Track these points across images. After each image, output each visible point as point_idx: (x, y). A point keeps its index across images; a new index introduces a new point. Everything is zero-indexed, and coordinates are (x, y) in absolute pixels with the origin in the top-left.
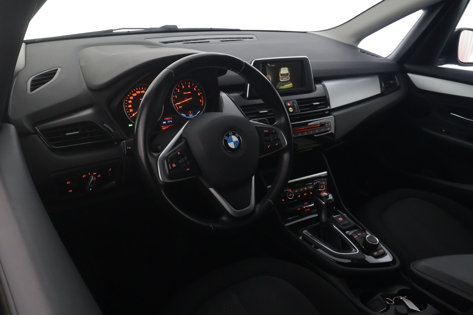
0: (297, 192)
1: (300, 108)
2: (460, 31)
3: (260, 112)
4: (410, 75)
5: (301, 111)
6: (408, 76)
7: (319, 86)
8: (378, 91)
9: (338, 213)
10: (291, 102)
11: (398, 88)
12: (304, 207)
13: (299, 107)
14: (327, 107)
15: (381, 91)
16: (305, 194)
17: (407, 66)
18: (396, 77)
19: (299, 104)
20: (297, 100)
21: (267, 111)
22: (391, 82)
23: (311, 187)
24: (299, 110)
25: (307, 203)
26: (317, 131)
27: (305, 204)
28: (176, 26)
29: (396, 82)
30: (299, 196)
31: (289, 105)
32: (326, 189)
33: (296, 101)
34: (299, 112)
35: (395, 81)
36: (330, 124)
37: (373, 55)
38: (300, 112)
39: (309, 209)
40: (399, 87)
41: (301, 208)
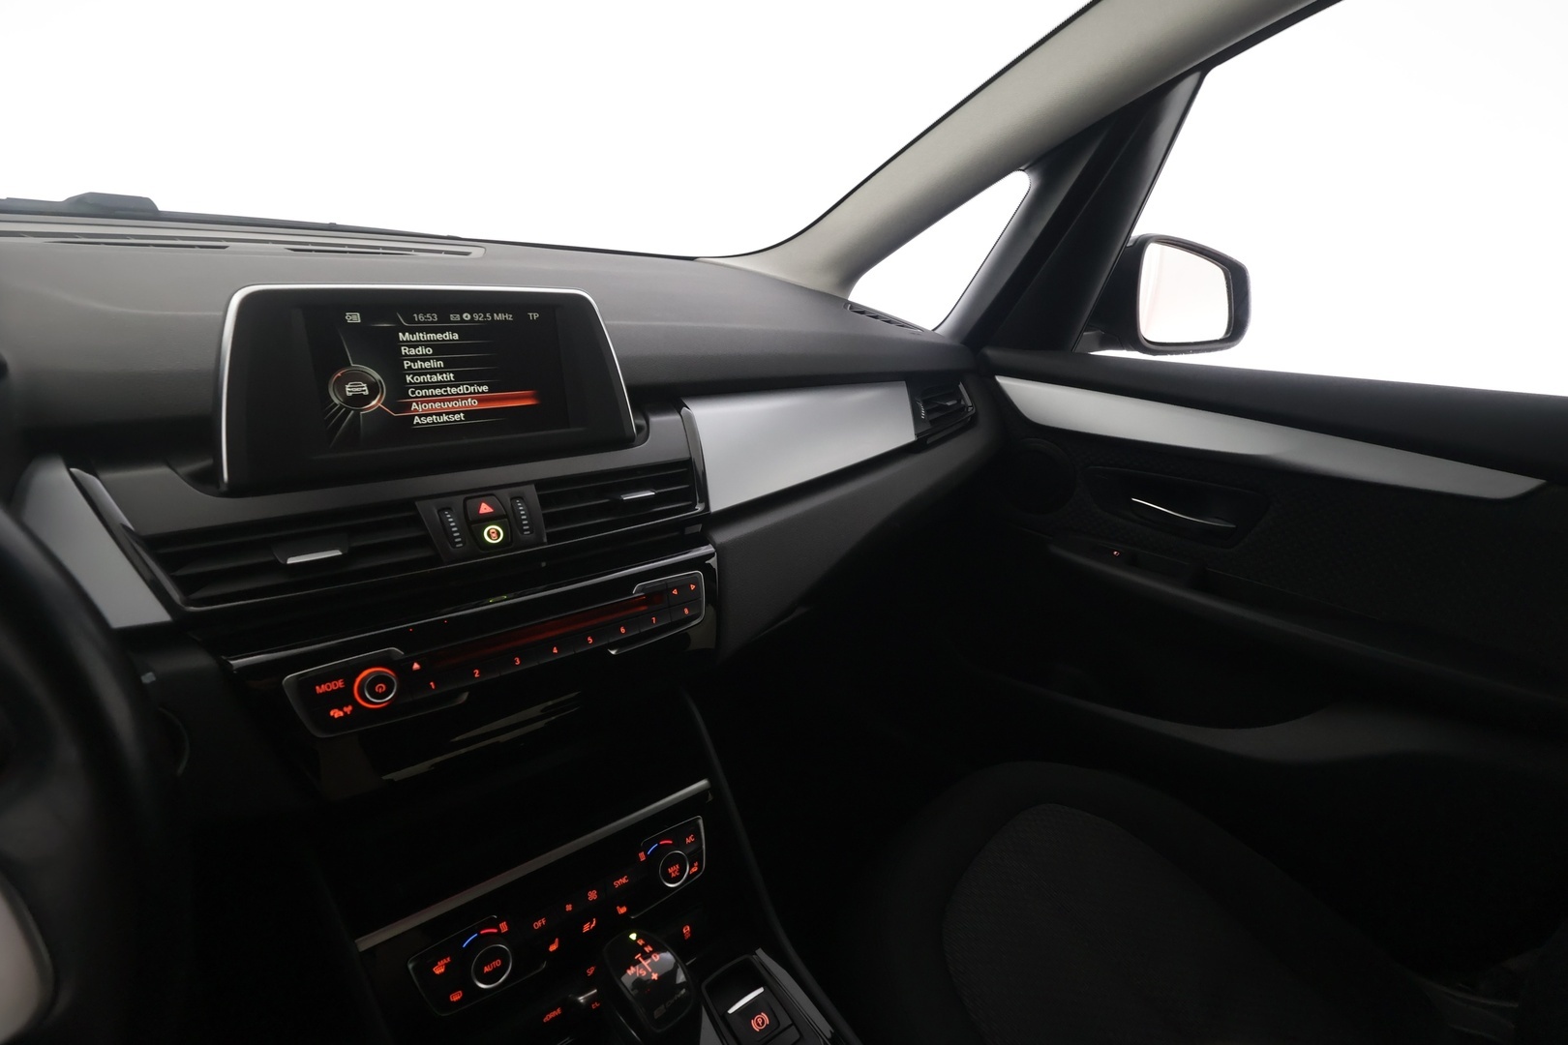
1: (550, 520)
2: (1142, 244)
3: (291, 561)
4: (1002, 380)
5: (552, 538)
6: (997, 384)
7: (662, 423)
8: (906, 435)
10: (505, 494)
11: (972, 423)
13: (544, 515)
14: (692, 507)
15: (917, 435)
16: (586, 928)
17: (991, 353)
18: (961, 386)
19: (544, 501)
20: (541, 484)
21: (337, 553)
22: (949, 404)
23: (624, 880)
24: (545, 532)
26: (623, 630)
28: (148, 201)
29: (963, 403)
30: (553, 948)
31: (485, 509)
33: (531, 492)
34: (545, 540)
35: (959, 401)
36: (693, 587)
37: (890, 321)
38: (549, 542)
40: (974, 417)
41: (564, 1007)
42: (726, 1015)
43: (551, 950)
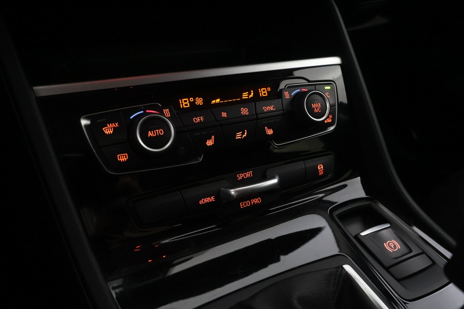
0: (200, 123)
9: (381, 220)
12: (233, 192)
16: (238, 136)
23: (271, 108)
25: (249, 174)
27: (240, 176)
30: (210, 143)
32: (333, 119)
39: (256, 201)
41: (218, 195)
42: (358, 236)
43: (208, 145)
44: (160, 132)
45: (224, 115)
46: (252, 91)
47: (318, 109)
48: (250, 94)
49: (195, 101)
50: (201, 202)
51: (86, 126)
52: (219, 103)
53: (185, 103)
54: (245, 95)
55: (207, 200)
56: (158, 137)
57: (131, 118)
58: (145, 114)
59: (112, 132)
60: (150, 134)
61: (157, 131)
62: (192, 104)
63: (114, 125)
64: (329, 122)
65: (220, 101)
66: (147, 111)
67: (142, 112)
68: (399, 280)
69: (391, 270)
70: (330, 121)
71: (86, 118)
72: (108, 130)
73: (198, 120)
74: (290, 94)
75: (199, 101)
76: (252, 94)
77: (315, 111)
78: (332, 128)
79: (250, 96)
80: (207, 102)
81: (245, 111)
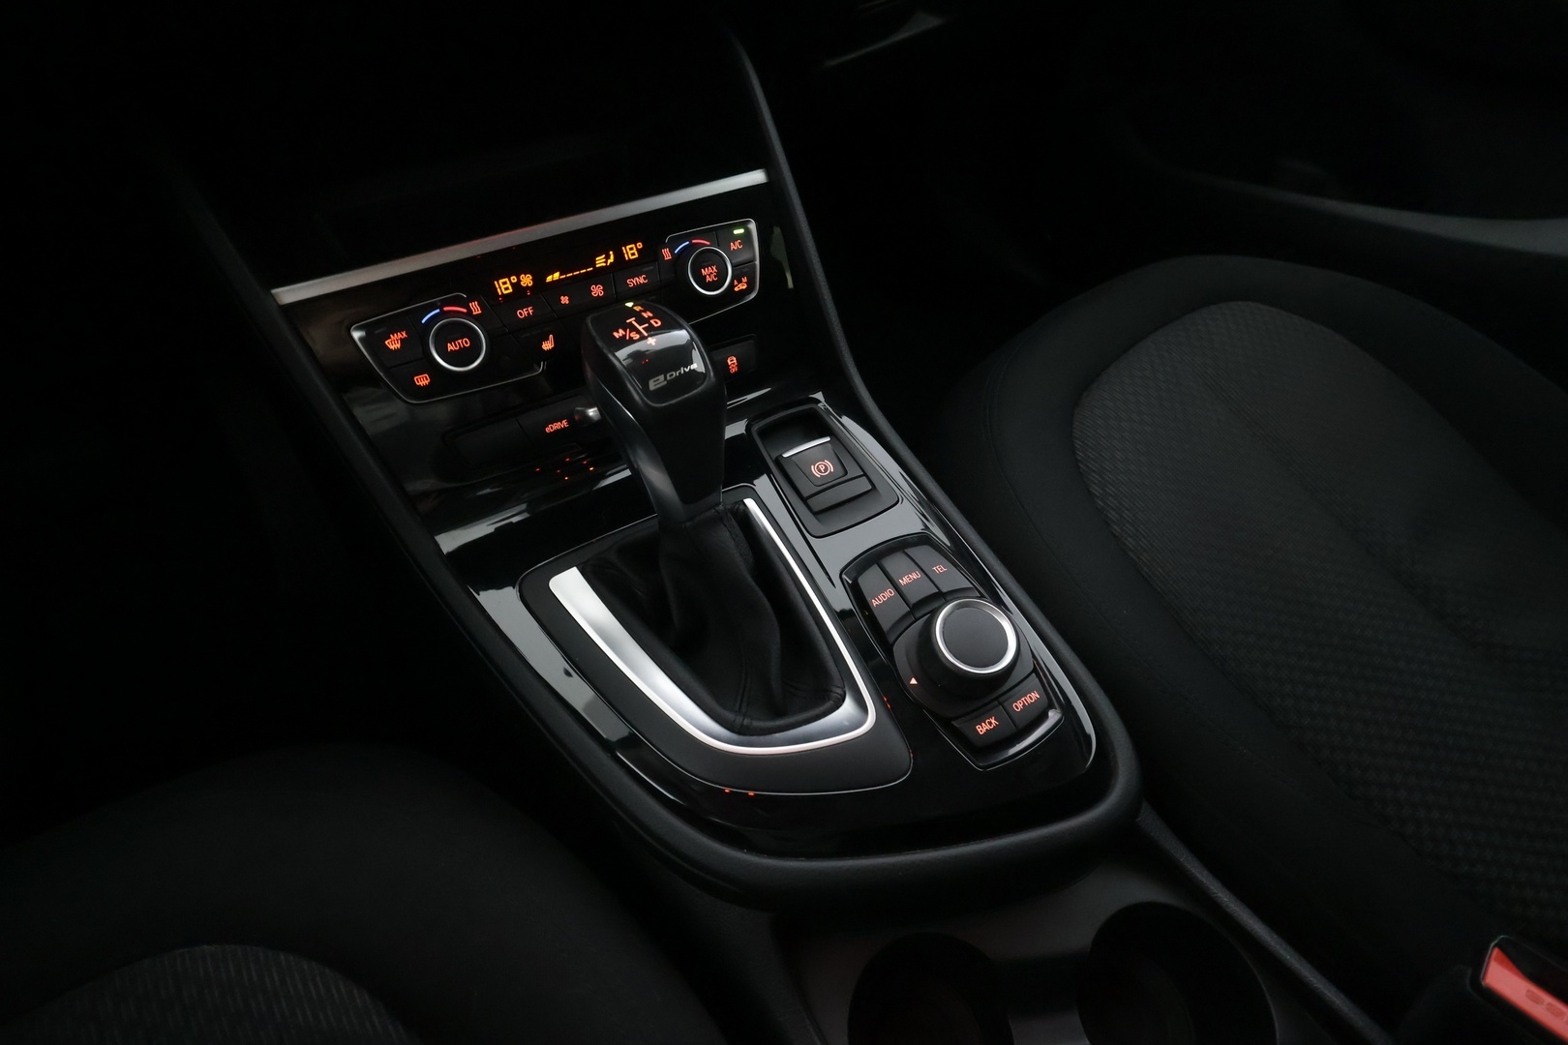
0: (529, 317)
9: (819, 432)
23: (641, 280)
30: (548, 346)
32: (750, 283)
42: (780, 458)
43: (545, 349)
44: (465, 343)
45: (565, 300)
46: (611, 253)
47: (712, 276)
48: (607, 257)
49: (519, 281)
50: (548, 430)
51: (361, 339)
52: (559, 280)
53: (504, 286)
54: (600, 261)
55: (557, 426)
56: (463, 350)
57: (423, 321)
58: (443, 315)
59: (399, 346)
60: (451, 347)
61: (460, 341)
62: (516, 286)
63: (400, 335)
64: (742, 290)
65: (561, 275)
66: (445, 309)
67: (438, 311)
68: (816, 514)
69: (809, 501)
70: (744, 287)
71: (359, 329)
72: (393, 343)
73: (524, 313)
74: (672, 251)
75: (527, 280)
76: (612, 257)
77: (708, 279)
78: (753, 296)
79: (609, 261)
80: (539, 279)
81: (597, 291)
